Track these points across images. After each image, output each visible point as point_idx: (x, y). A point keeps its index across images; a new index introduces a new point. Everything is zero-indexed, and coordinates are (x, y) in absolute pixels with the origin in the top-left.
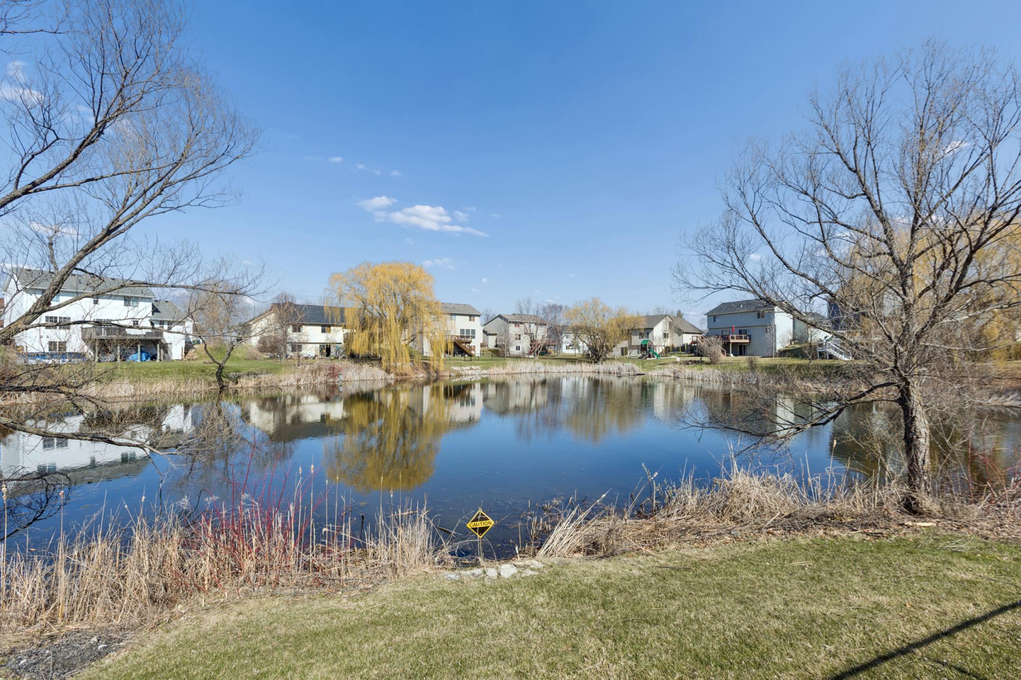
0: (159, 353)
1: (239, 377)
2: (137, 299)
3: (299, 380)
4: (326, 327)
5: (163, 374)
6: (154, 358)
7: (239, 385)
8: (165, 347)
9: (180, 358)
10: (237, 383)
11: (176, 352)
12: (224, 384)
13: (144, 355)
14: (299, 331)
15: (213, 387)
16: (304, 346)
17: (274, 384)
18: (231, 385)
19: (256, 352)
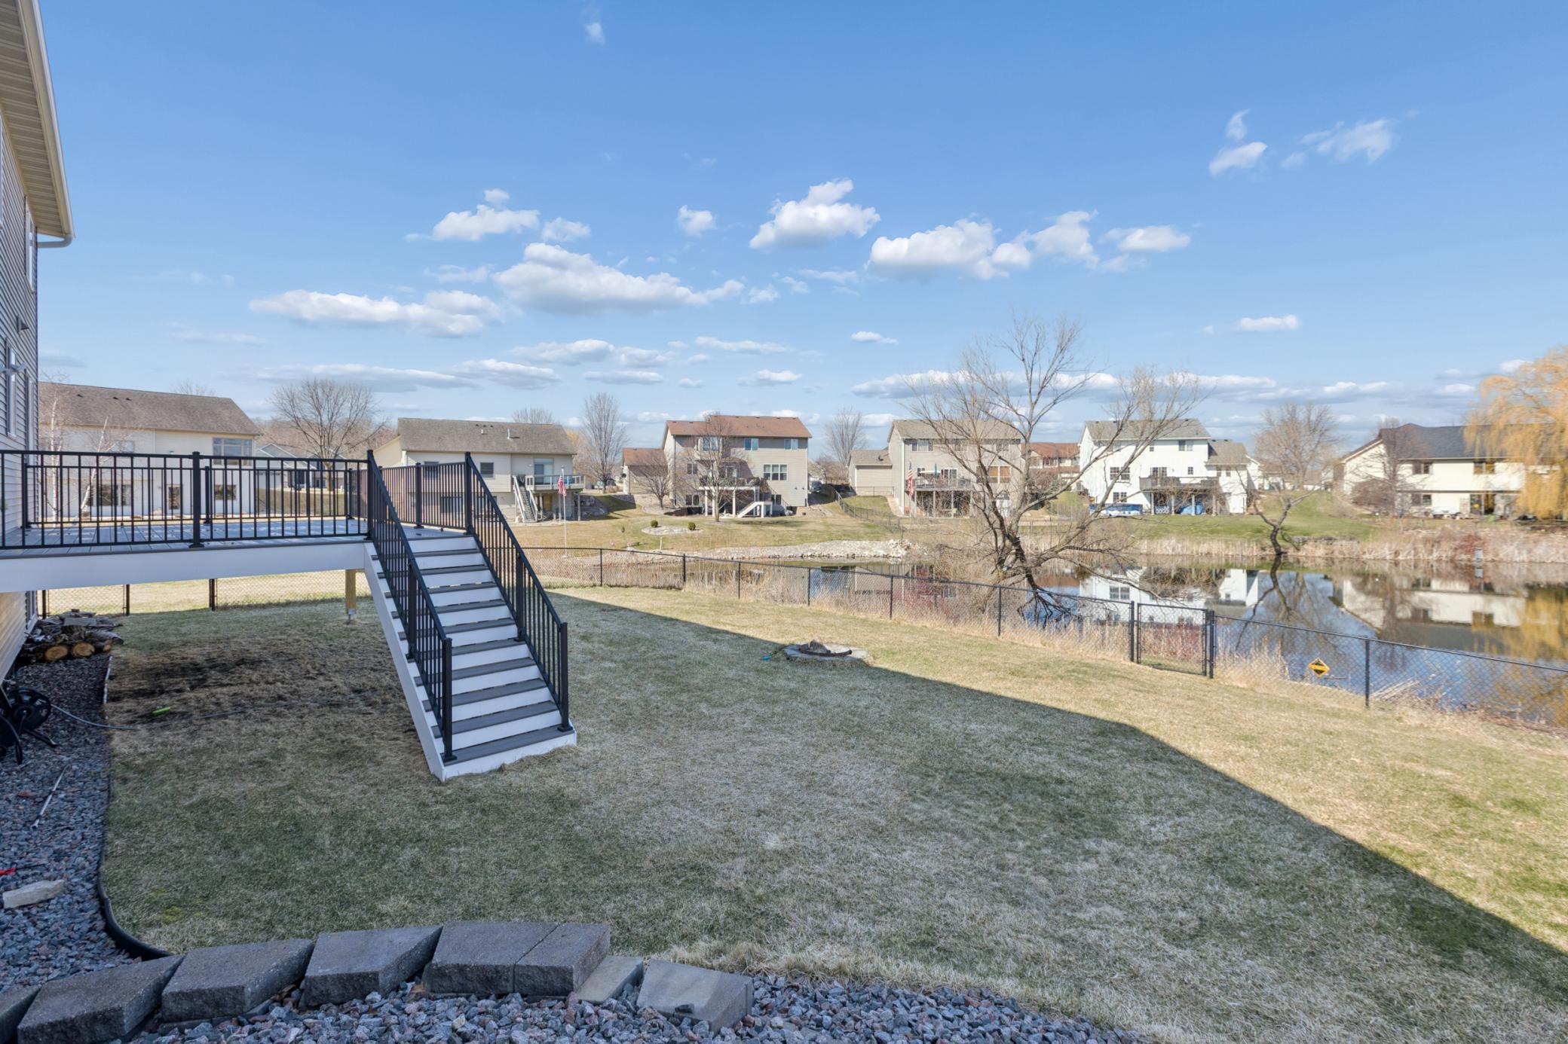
0: (1215, 505)
1: (1304, 542)
2: (1192, 442)
3: (1397, 553)
4: (1484, 463)
5: (1214, 532)
6: (1209, 511)
7: (1302, 553)
8: (1223, 499)
9: (1241, 511)
10: (1298, 550)
11: (1237, 504)
12: (1282, 550)
13: (1198, 507)
14: (1426, 471)
15: (1267, 552)
16: (1434, 496)
17: (1354, 556)
18: (1291, 552)
19: (1348, 505)
